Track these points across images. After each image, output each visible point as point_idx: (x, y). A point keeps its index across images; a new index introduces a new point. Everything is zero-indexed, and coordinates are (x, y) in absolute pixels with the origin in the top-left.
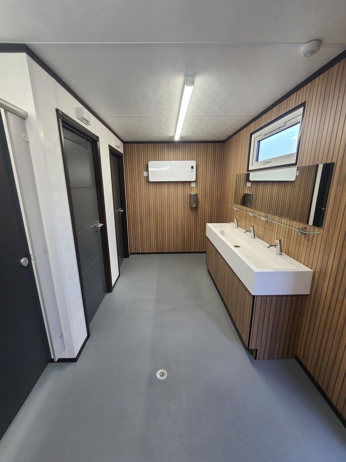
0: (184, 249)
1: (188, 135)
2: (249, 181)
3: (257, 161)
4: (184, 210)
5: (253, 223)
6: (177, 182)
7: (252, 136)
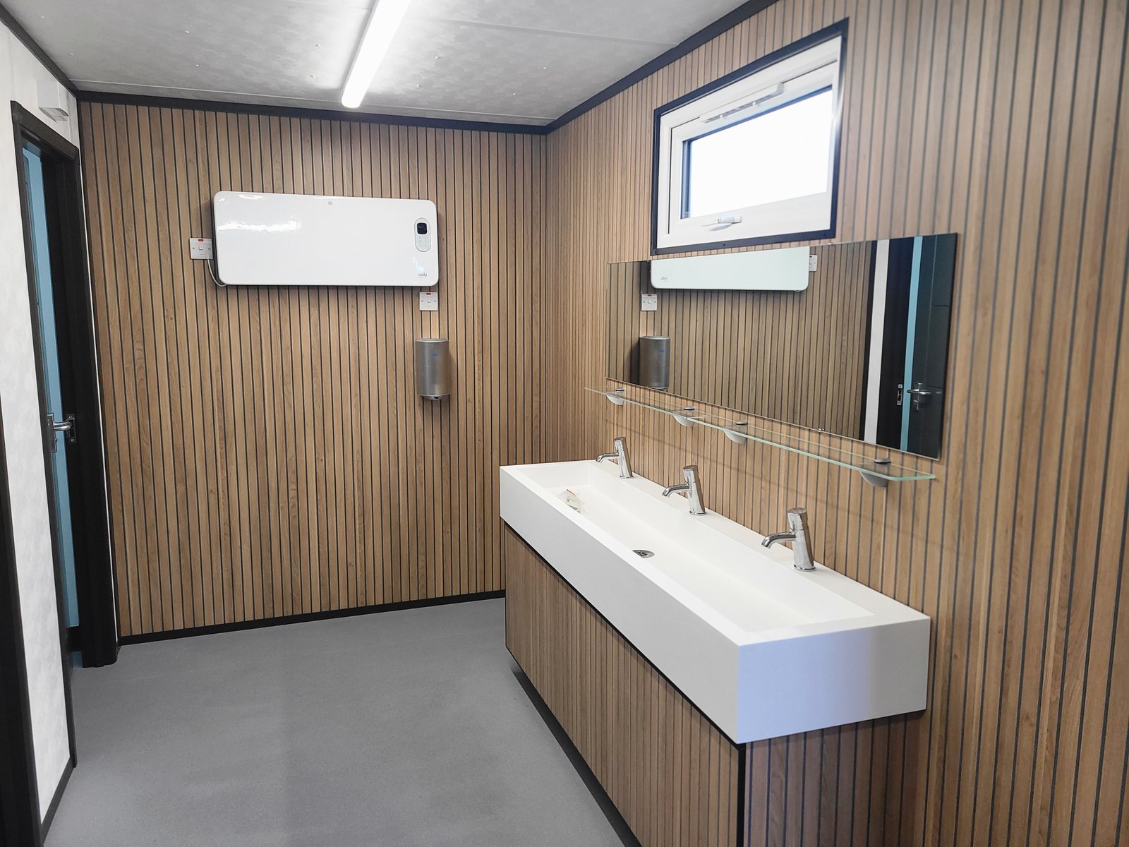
0: (397, 590)
1: (399, 91)
2: (651, 290)
3: (687, 216)
4: (392, 410)
5: (689, 455)
6: (357, 288)
7: (662, 118)
